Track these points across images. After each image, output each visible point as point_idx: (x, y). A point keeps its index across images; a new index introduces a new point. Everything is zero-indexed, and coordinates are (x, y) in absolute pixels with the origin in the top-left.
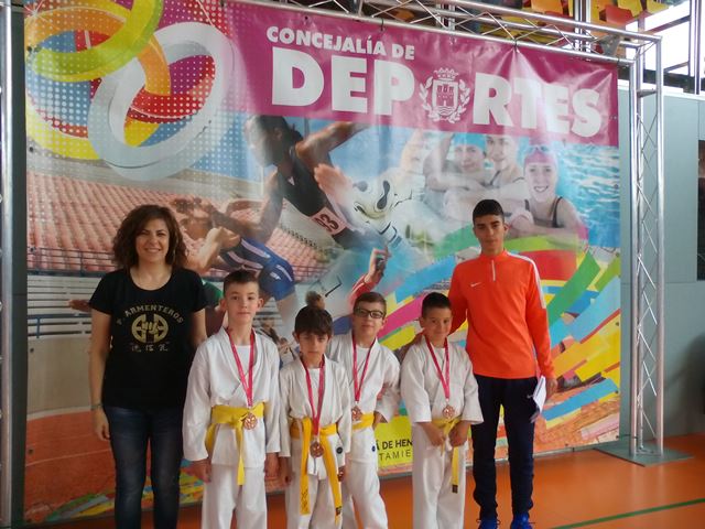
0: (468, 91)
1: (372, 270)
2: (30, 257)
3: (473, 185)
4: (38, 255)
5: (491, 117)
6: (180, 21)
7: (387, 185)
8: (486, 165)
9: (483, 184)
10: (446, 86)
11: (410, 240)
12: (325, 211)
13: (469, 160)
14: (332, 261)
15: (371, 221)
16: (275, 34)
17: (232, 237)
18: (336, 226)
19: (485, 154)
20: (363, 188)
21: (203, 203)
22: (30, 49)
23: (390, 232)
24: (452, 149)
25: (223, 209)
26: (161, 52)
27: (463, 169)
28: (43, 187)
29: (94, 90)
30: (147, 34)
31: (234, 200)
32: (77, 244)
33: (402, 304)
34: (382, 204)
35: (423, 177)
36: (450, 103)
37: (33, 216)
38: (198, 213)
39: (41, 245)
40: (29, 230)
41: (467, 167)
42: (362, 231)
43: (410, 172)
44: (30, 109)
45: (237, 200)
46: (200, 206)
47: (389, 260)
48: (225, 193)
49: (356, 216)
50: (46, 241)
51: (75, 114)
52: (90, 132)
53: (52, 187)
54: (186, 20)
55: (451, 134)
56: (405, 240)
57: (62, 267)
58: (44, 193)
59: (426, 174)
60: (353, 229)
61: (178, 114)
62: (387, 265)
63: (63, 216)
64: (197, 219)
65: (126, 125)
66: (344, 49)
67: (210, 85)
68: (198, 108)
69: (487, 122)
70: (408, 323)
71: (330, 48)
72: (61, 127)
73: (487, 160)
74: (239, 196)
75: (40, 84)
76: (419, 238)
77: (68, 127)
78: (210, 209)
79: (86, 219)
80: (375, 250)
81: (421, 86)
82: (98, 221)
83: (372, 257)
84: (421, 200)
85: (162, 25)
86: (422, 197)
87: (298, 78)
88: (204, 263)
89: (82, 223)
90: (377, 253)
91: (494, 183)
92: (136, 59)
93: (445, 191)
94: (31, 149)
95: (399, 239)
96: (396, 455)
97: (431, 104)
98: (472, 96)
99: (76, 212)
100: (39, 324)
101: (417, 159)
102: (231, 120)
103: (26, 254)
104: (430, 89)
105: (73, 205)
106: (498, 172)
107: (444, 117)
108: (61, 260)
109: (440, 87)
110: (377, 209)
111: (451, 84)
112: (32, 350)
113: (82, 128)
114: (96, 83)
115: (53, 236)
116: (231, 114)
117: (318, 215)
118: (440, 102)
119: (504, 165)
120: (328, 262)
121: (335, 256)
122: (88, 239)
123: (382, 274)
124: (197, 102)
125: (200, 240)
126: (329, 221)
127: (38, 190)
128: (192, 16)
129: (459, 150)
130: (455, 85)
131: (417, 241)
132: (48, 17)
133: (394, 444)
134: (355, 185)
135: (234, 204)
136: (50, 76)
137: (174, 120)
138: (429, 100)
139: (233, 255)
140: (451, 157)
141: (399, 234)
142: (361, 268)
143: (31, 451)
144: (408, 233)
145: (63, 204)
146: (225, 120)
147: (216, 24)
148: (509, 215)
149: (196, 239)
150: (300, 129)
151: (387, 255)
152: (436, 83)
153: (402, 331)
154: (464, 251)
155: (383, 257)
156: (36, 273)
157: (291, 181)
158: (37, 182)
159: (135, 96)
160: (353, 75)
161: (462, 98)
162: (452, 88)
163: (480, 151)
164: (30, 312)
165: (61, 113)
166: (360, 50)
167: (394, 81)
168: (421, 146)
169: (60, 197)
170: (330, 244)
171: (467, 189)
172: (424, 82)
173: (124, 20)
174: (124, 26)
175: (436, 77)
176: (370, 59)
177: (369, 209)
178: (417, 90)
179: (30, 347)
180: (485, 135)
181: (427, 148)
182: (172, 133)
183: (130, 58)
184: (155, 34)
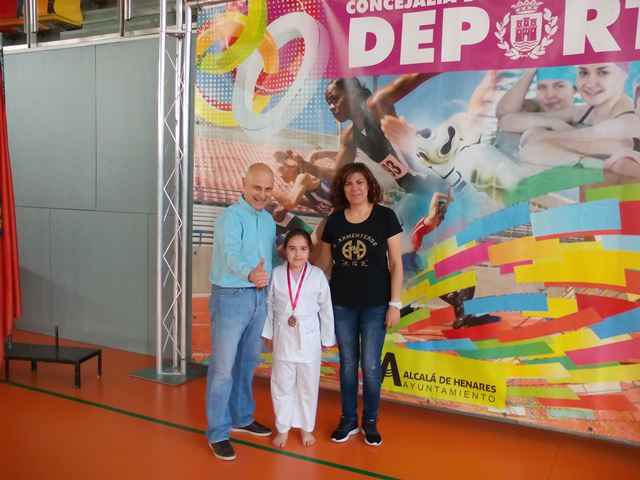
0: (556, 18)
1: (432, 212)
2: (195, 193)
3: (558, 124)
4: (201, 192)
5: (588, 44)
6: (283, 14)
7: (452, 132)
8: (576, 100)
9: (571, 123)
10: (526, 20)
11: (476, 184)
12: (390, 157)
13: (555, 96)
14: (396, 203)
15: (434, 166)
16: (353, 7)
17: (315, 181)
18: (400, 172)
19: (575, 88)
20: (426, 134)
21: (294, 154)
22: (199, 56)
23: (454, 177)
24: (534, 86)
25: (308, 159)
26: (272, 41)
27: (546, 108)
28: (206, 147)
29: (234, 77)
30: (262, 30)
31: (316, 152)
32: (224, 185)
33: (464, 248)
34: (446, 149)
35: (496, 120)
36: (533, 36)
37: (197, 166)
38: (291, 162)
39: (203, 185)
40: (195, 176)
41: (551, 105)
42: (424, 176)
43: (480, 115)
44: (198, 95)
45: (319, 151)
46: (292, 157)
47: (451, 204)
48: (310, 145)
49: (418, 162)
50: (207, 182)
51: (224, 96)
52: (233, 107)
53: (211, 147)
54: (287, 12)
55: (534, 70)
56: (469, 184)
57: (216, 200)
58: (206, 151)
59: (499, 117)
60: (414, 174)
61: (282, 87)
62: (448, 209)
63: (216, 166)
64: (290, 167)
65: (254, 99)
66: (415, 6)
67: (301, 60)
68: (292, 80)
69: (581, 50)
70: (469, 268)
71: (402, 7)
72: (216, 105)
73: (578, 95)
74: (320, 148)
75: (204, 78)
76: (486, 183)
77: (220, 105)
78: (300, 159)
79: (229, 168)
80: (436, 194)
81: (498, 24)
82: (236, 169)
83: (434, 201)
84: (492, 144)
85: (270, 21)
86: (493, 141)
87: (371, 41)
88: (293, 201)
89: (227, 170)
90: (440, 197)
91: (586, 121)
92: (256, 50)
93: (521, 134)
94: (198, 123)
95: (464, 184)
96: (453, 393)
97: (509, 43)
98: (561, 25)
99: (224, 163)
100: (201, 237)
101: (489, 102)
102: (316, 87)
103: (193, 191)
104: (508, 26)
105: (223, 158)
106: (592, 108)
107: (524, 53)
108: (215, 195)
109: (519, 22)
110: (440, 154)
111: (532, 17)
112: (195, 253)
113: (229, 105)
114: (234, 72)
115: (211, 180)
116: (316, 81)
117: (384, 162)
118: (519, 38)
119: (601, 98)
120: (393, 203)
121: (398, 199)
122: (230, 182)
123: (442, 218)
124: (292, 76)
125: (291, 183)
126: (394, 167)
127: (202, 149)
128: (291, 7)
129: (542, 87)
130: (539, 17)
131: (485, 186)
132: (209, 33)
133: (452, 381)
134: (418, 133)
135: (316, 154)
136: (211, 72)
137: (278, 92)
138: (507, 37)
139: (314, 195)
140: (532, 95)
141: (463, 179)
142: (422, 210)
143: (195, 317)
144: (474, 177)
145: (217, 157)
146: (312, 87)
147: (307, 10)
148: (608, 157)
149: (288, 182)
150: (370, 86)
151: (449, 199)
152: (515, 18)
153: (462, 275)
154: (540, 197)
155: (445, 201)
156: (199, 203)
157: (364, 132)
158: (202, 144)
159: (257, 77)
160: (423, 28)
161: (547, 27)
162: (534, 21)
163: (569, 85)
164: (194, 228)
165: (217, 96)
166: (430, 3)
167: (466, 26)
168: (495, 88)
169: (216, 153)
170: (394, 187)
171: (550, 129)
172: (501, 20)
173: (244, 24)
174: (246, 29)
175: (513, 12)
176: (439, 9)
177: (432, 155)
178: (493, 29)
179: (194, 251)
180: (577, 66)
181: (502, 89)
182: (277, 101)
183: (253, 50)
184: (267, 28)
